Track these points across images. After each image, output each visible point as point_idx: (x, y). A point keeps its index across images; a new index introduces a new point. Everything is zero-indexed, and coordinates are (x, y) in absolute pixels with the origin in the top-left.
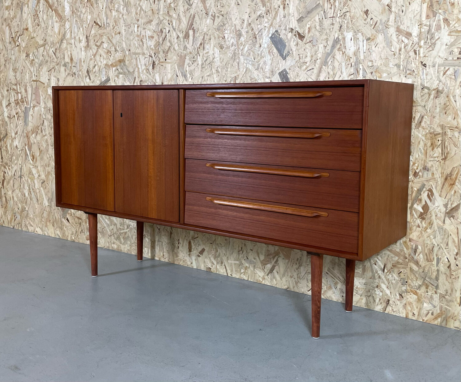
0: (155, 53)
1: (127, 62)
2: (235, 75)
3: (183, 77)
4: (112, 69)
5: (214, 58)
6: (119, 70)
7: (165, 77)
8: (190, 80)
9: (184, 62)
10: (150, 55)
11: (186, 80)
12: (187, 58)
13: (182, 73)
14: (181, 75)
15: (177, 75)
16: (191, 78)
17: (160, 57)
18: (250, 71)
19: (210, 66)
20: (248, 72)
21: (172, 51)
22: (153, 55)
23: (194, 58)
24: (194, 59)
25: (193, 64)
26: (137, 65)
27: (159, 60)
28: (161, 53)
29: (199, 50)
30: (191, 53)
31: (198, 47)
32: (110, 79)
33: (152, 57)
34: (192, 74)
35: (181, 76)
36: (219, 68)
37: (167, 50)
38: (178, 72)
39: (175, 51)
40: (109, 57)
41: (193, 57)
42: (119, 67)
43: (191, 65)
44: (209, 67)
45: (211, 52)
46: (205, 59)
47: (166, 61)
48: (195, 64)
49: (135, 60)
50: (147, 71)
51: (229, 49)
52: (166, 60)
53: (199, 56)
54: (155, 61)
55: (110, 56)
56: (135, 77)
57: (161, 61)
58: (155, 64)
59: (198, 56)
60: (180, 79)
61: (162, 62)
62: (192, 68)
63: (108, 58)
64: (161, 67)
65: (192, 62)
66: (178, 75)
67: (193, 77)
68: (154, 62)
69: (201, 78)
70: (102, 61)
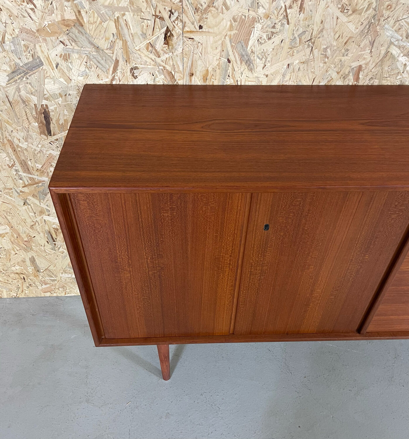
0: (171, 11)
1: (90, 28)
2: (361, 63)
3: (244, 63)
4: (45, 40)
5: (322, 31)
6: (67, 42)
7: (199, 62)
8: (260, 68)
9: (249, 33)
10: (158, 14)
11: (251, 70)
12: (258, 26)
13: (241, 56)
14: (238, 59)
15: (228, 60)
16: (263, 65)
17: (185, 19)
18: (393, 57)
19: (309, 45)
20: (388, 58)
21: (220, 10)
22: (166, 15)
23: (274, 27)
24: (273, 30)
25: (269, 39)
26: (119, 35)
27: (184, 27)
28: (190, 11)
29: (288, 11)
30: (267, 16)
31: (288, 6)
32: (41, 61)
33: (162, 19)
34: (267, 58)
35: (239, 62)
36: (328, 50)
37: (205, 6)
38: (231, 53)
39: (227, 8)
40: (30, 12)
41: (271, 26)
42: (64, 38)
43: (265, 42)
44: (306, 46)
45: (317, 19)
46: (301, 30)
47: (203, 30)
48: (276, 40)
49: (112, 24)
50: (150, 48)
51: (360, 14)
52: (201, 27)
53: (288, 23)
54: (171, 28)
55: (32, 9)
56: (117, 62)
57: (186, 29)
58: (172, 35)
59: (286, 23)
60: (236, 69)
61: (191, 32)
62: (268, 46)
63: (26, 15)
64: (190, 42)
65: (267, 35)
66: (232, 58)
67: (268, 65)
68: (168, 30)
69: (286, 66)
70: (9, 22)
